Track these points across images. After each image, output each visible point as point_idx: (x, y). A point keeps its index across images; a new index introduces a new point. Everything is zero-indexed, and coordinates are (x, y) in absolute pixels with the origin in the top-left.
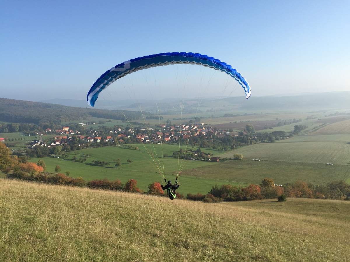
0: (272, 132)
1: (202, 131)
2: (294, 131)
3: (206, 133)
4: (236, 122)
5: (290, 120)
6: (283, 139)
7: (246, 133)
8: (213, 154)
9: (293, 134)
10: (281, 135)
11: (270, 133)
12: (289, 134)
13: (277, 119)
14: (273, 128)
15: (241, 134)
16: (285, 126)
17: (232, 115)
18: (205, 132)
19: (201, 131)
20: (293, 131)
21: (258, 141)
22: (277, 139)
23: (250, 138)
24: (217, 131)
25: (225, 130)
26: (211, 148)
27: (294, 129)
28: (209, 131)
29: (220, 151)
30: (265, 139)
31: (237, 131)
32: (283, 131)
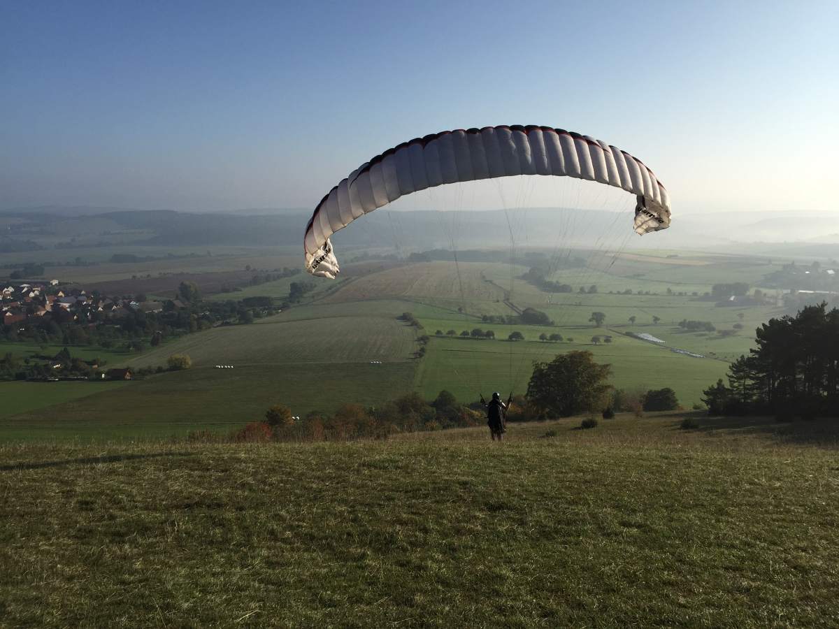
0: (244, 300)
1: (58, 301)
2: (290, 294)
3: (70, 307)
4: (149, 276)
5: (276, 270)
6: (270, 314)
7: (183, 303)
8: (106, 362)
9: (290, 302)
10: (264, 305)
11: (239, 302)
12: (280, 303)
13: (248, 268)
14: (242, 289)
15: (169, 306)
16: (268, 283)
17: (133, 259)
18: (67, 305)
19: (54, 301)
20: (288, 295)
21: (214, 322)
22: (257, 315)
23: (196, 316)
24: (104, 300)
25: (125, 298)
26: (97, 344)
27: (290, 291)
28: (79, 303)
29: (124, 351)
30: (230, 317)
31: (156, 298)
32: (265, 295)
